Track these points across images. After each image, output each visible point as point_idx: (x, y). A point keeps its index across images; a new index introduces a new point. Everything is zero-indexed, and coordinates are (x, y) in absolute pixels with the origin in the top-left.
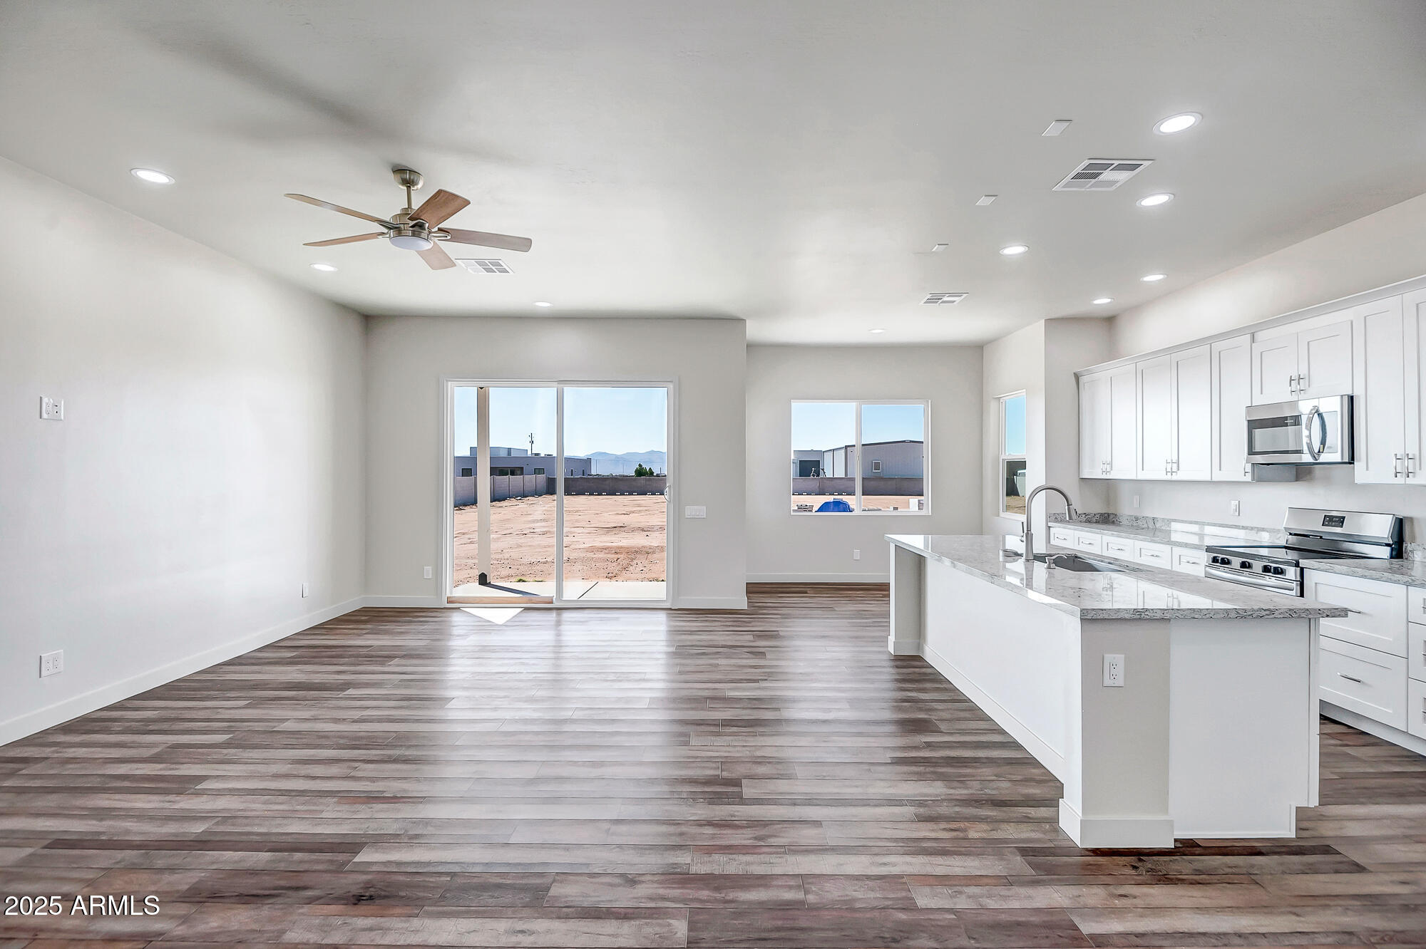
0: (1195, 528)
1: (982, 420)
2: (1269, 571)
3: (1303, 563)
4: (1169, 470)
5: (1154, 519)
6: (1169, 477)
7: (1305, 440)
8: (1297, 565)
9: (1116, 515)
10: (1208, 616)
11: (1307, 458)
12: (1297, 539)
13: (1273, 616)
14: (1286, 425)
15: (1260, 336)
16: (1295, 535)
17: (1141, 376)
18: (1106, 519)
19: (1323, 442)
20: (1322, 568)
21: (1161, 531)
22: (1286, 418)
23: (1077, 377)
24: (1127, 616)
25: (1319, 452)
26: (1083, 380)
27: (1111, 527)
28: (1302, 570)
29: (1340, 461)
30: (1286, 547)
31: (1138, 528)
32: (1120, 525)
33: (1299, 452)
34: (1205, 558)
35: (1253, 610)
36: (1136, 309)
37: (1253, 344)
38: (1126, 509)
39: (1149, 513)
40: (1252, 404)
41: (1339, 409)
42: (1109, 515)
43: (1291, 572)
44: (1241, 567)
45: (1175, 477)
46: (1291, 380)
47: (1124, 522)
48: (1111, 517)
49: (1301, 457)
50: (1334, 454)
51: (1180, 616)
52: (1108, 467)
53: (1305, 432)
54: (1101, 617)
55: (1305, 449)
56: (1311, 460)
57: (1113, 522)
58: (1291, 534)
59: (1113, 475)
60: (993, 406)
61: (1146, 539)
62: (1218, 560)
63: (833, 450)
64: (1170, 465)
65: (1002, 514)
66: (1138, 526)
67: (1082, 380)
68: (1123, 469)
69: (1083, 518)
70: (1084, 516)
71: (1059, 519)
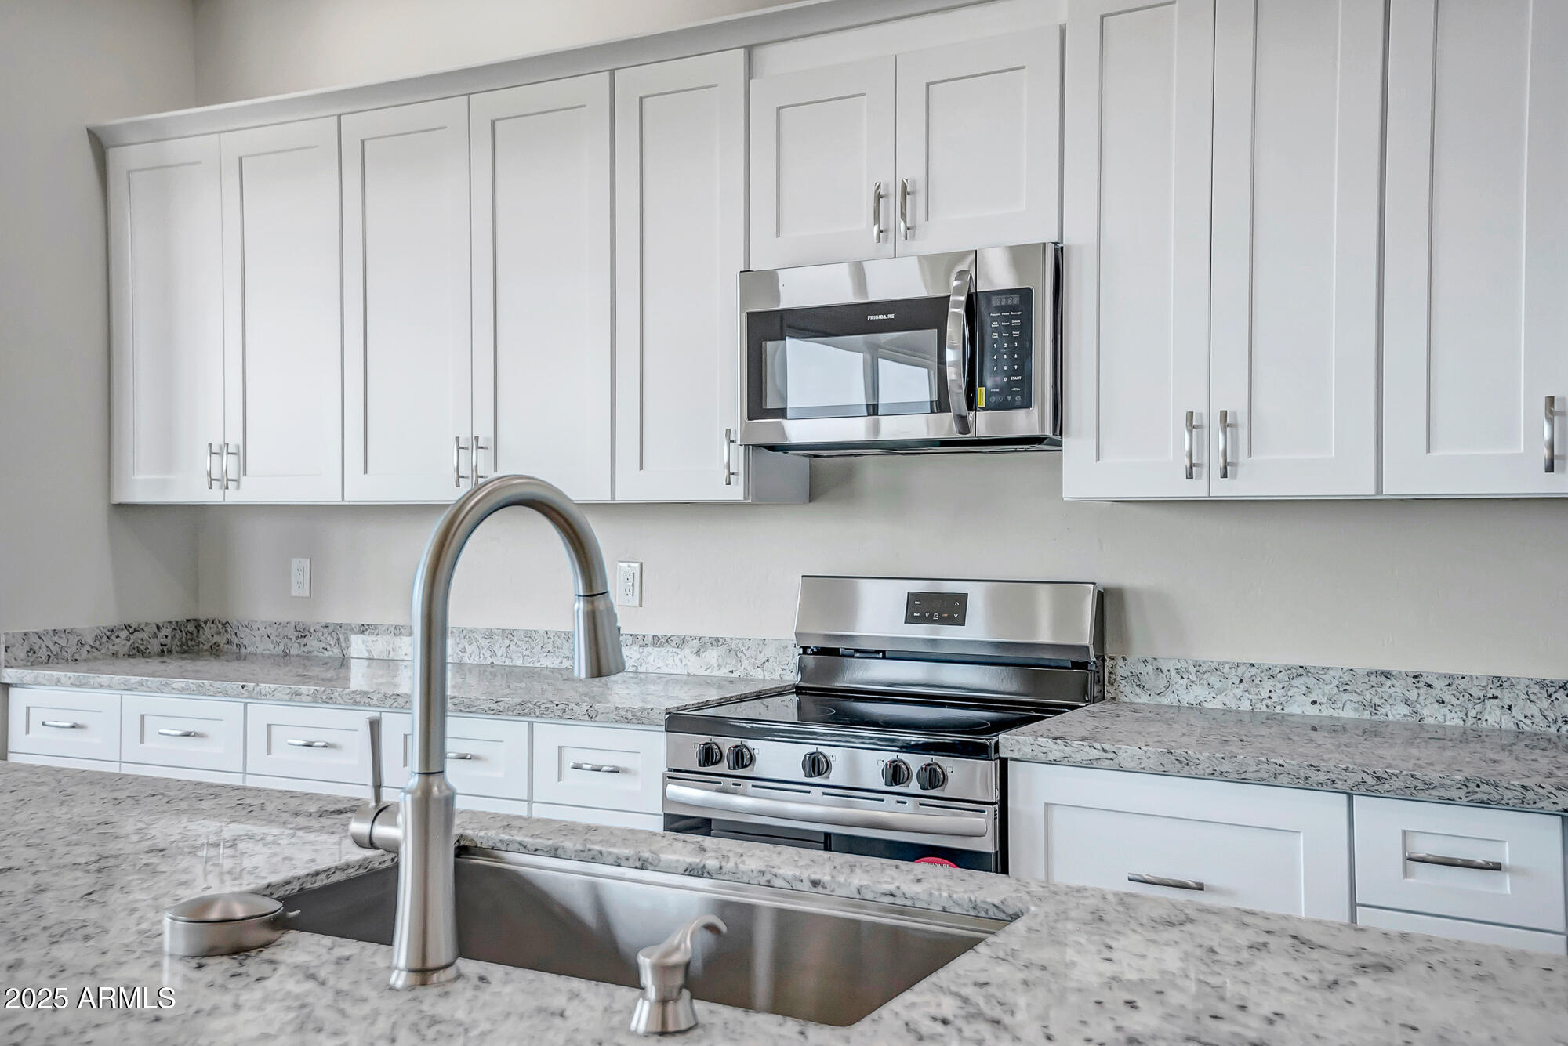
4: (467, 471)
9: (225, 625)
15: (773, 56)
23: (100, 145)
27: (215, 666)
28: (1004, 763)
32: (239, 658)
38: (263, 603)
40: (748, 266)
42: (198, 627)
46: (878, 196)
48: (208, 630)
52: (232, 463)
57: (215, 651)
66: (307, 657)
67: (118, 158)
69: (121, 643)
70: (123, 633)
71: (45, 654)
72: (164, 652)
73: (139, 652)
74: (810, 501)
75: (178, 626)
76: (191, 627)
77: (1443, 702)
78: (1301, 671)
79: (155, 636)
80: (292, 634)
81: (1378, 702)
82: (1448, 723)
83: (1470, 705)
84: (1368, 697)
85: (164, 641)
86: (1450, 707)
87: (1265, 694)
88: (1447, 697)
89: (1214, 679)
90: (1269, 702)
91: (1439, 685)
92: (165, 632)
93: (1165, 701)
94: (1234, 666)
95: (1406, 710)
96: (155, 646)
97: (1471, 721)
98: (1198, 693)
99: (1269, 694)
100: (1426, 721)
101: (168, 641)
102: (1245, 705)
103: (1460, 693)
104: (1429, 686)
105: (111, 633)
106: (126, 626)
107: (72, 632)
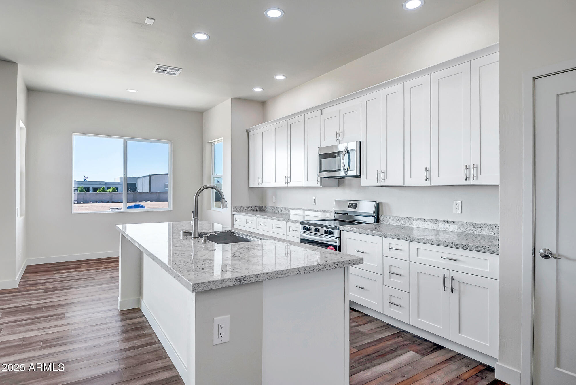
0: (301, 212)
1: (203, 155)
2: (327, 233)
3: (341, 228)
4: (286, 182)
5: (281, 208)
6: (286, 186)
7: (342, 165)
8: (338, 229)
9: (265, 207)
10: (287, 275)
11: (342, 174)
12: (339, 215)
13: (325, 269)
14: (335, 157)
15: (325, 111)
16: (338, 213)
17: (275, 131)
18: (261, 209)
19: (349, 166)
20: (349, 230)
21: (284, 214)
22: (335, 153)
23: (248, 132)
24: (230, 284)
25: (347, 170)
26: (251, 133)
28: (341, 231)
29: (355, 174)
30: (334, 220)
31: (275, 213)
32: (267, 212)
33: (339, 170)
34: (301, 227)
35: (314, 266)
36: (274, 97)
37: (322, 115)
38: (270, 204)
39: (279, 205)
40: (321, 146)
41: (355, 148)
42: (262, 207)
43: (336, 233)
44: (315, 232)
45: (289, 185)
46: (337, 134)
47: (269, 210)
48: (263, 207)
49: (340, 173)
50: (353, 172)
51: (269, 278)
52: (261, 181)
53: (342, 161)
54: (210, 288)
55: (342, 169)
56: (344, 174)
57: (264, 211)
58: (336, 213)
59: (264, 185)
60: (208, 147)
61: (275, 219)
62: (305, 228)
63: (143, 177)
64: (287, 179)
65: (212, 209)
68: (268, 183)
69: (250, 209)
70: (250, 208)
71: (238, 210)
72: (257, 211)
73: (253, 211)
74: (339, 186)
75: (259, 207)
76: (261, 207)
78: (407, 218)
79: (255, 208)
80: (273, 209)
87: (402, 222)
89: (394, 219)
90: (403, 224)
92: (257, 208)
93: (387, 223)
94: (398, 217)
96: (255, 210)
98: (392, 222)
101: (257, 209)
102: (399, 224)
104: (426, 221)
105: (248, 207)
106: (251, 206)
107: (243, 207)
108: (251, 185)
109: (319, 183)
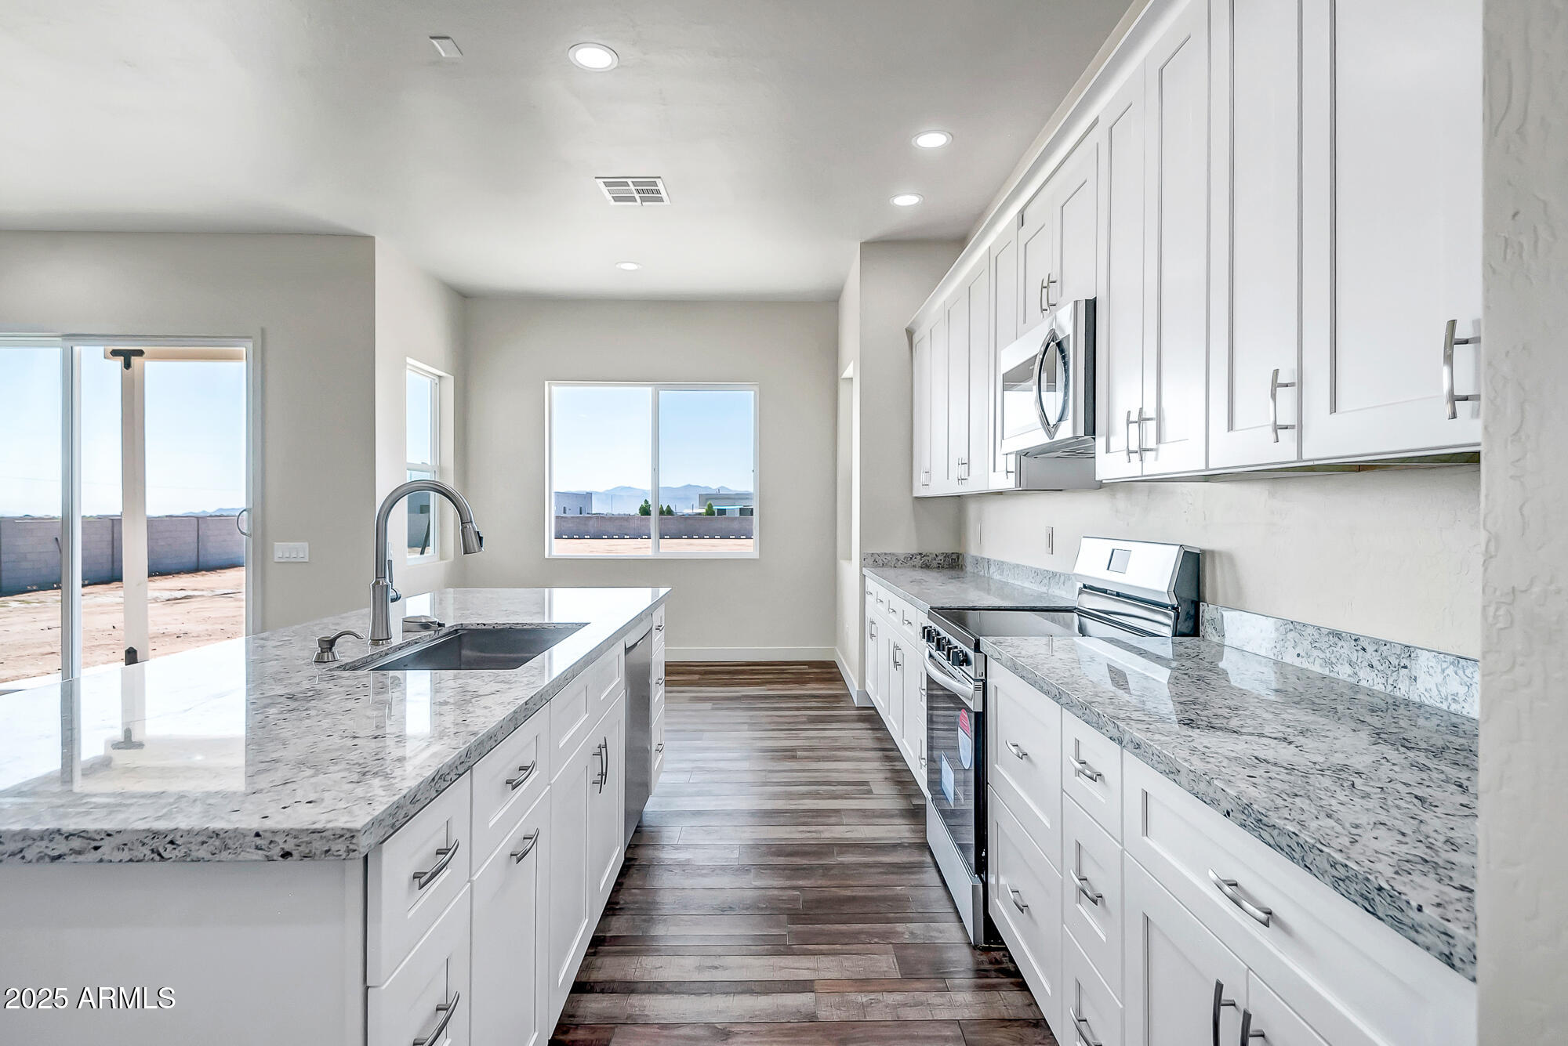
4: (960, 476)
9: (964, 556)
18: (953, 564)
23: (910, 335)
26: (916, 342)
29: (1072, 435)
31: (978, 576)
38: (971, 547)
47: (970, 568)
48: (959, 558)
50: (1067, 422)
52: (928, 477)
64: (962, 467)
67: (915, 339)
69: (918, 561)
70: (919, 557)
71: (880, 563)
72: (940, 567)
73: (926, 566)
75: (947, 556)
76: (954, 557)
77: (1372, 667)
78: (1292, 625)
79: (935, 559)
80: (978, 563)
81: (1334, 660)
82: (1374, 688)
83: (1389, 673)
84: (1328, 655)
85: (940, 562)
86: (1376, 672)
88: (1375, 663)
91: (1370, 649)
92: (940, 558)
95: (1349, 670)
96: (935, 564)
97: (1390, 688)
99: (1275, 644)
100: (1361, 683)
101: (942, 563)
103: (1384, 659)
104: (1364, 649)
105: (912, 557)
106: (920, 554)
107: (893, 554)
108: (921, 493)
109: (1012, 476)
